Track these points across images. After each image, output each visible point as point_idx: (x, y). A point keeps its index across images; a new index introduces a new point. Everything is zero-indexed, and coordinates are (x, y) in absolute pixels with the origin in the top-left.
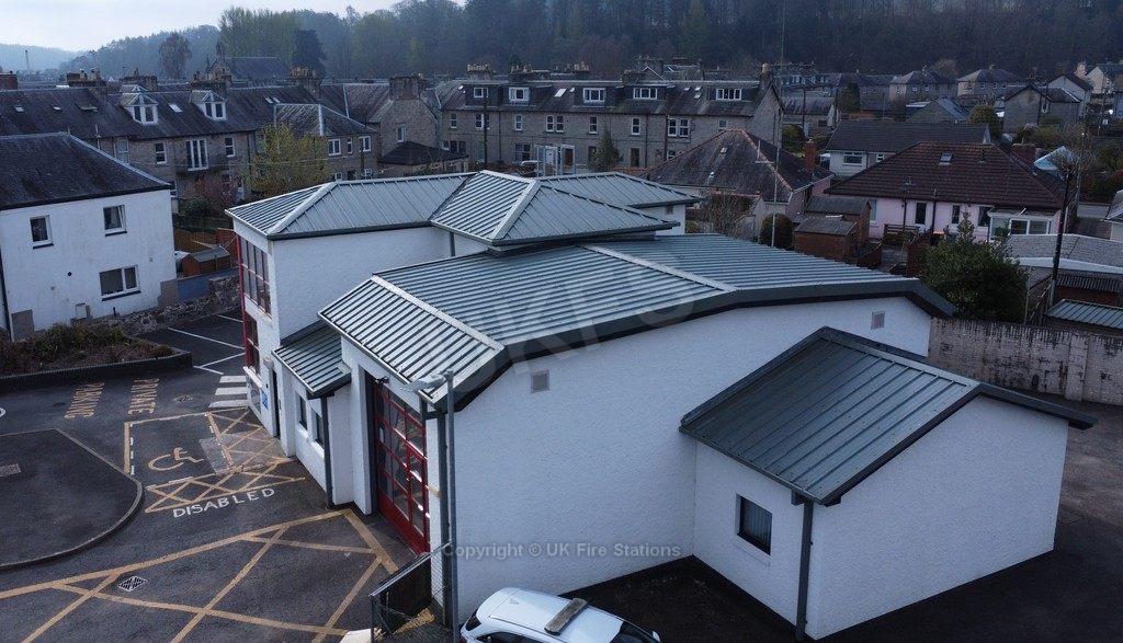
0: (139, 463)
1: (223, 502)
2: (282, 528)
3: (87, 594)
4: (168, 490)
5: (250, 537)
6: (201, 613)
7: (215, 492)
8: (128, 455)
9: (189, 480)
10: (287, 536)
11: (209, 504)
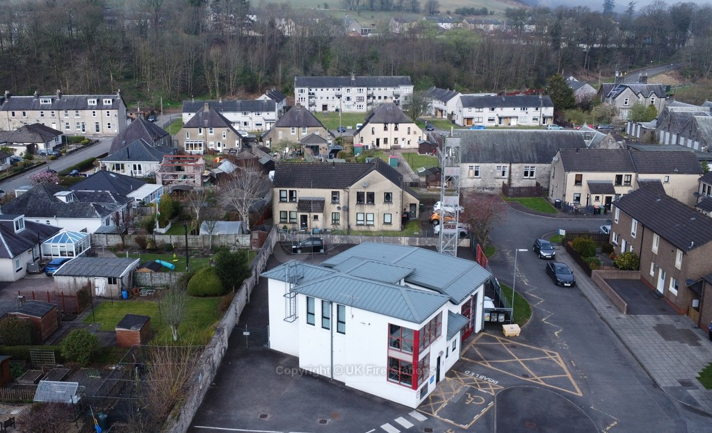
0: (485, 405)
1: (481, 377)
2: (480, 363)
3: (538, 378)
4: (490, 391)
5: (489, 366)
6: (519, 360)
7: (478, 381)
8: (484, 411)
9: (480, 389)
10: (481, 360)
11: (485, 379)
